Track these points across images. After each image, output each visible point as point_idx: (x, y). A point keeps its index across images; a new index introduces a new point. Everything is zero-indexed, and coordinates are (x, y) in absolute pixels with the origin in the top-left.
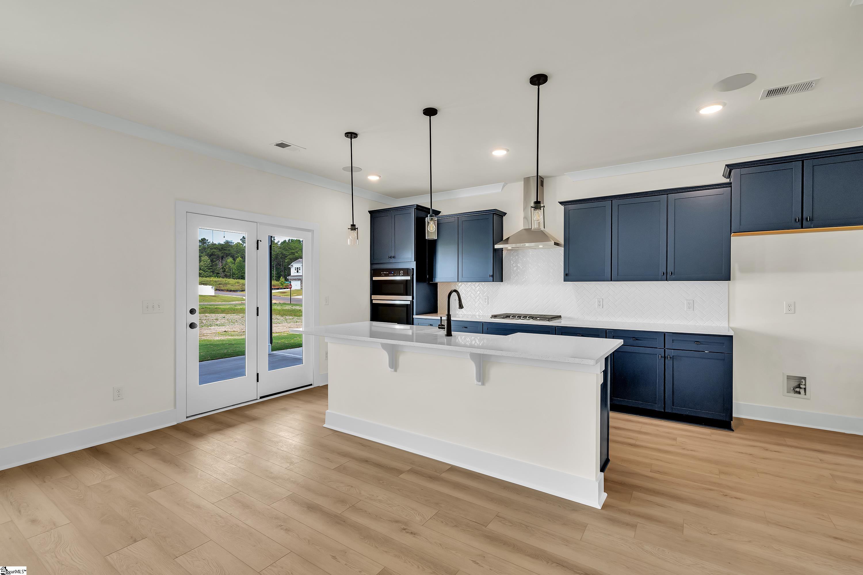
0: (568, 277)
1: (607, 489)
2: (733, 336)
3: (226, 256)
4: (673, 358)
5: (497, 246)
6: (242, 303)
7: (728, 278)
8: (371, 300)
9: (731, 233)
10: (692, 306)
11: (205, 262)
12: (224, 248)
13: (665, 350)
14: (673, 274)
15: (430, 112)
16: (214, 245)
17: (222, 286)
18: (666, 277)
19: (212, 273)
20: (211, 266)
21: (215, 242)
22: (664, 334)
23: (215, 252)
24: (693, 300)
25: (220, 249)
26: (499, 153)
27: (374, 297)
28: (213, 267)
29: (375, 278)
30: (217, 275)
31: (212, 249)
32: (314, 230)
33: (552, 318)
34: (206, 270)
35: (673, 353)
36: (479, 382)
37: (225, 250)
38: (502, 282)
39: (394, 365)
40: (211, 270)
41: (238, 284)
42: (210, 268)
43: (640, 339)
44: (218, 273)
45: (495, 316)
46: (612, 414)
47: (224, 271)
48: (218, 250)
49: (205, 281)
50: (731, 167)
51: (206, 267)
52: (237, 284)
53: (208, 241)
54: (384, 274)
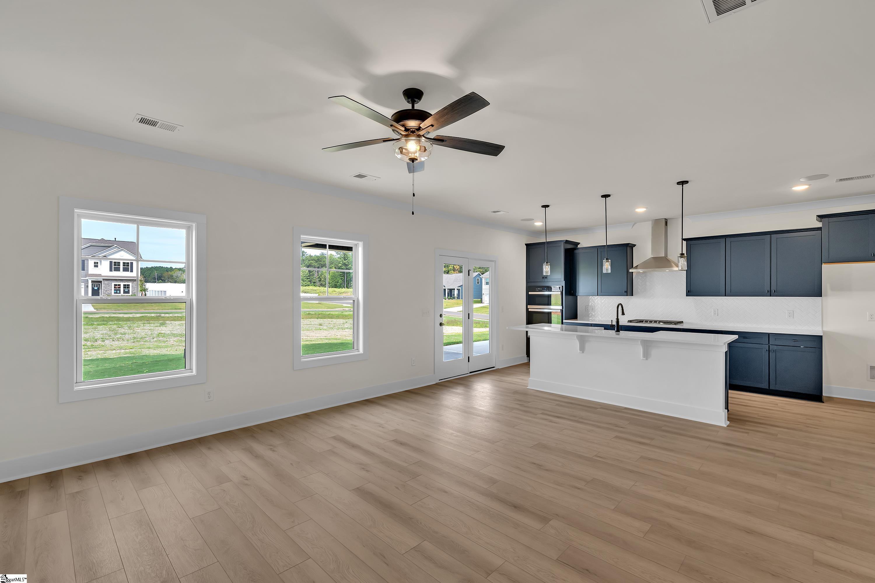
0: (690, 293)
1: (729, 419)
2: (822, 336)
3: (322, 267)
4: (775, 351)
5: (631, 271)
6: (343, 310)
7: (820, 295)
8: (527, 309)
9: (822, 264)
10: (792, 316)
11: (304, 273)
12: (320, 259)
13: (769, 346)
14: (776, 292)
15: (606, 196)
16: (310, 256)
17: (322, 294)
18: (770, 294)
19: (309, 282)
20: (309, 276)
21: (312, 255)
22: (769, 334)
23: (313, 263)
24: (793, 311)
25: (316, 261)
26: (641, 210)
27: (529, 307)
28: (311, 277)
29: (530, 293)
30: (314, 284)
31: (309, 260)
32: (496, 261)
33: (677, 323)
34: (304, 280)
35: (775, 348)
36: (644, 358)
37: (320, 261)
38: (633, 296)
39: (582, 349)
40: (309, 280)
41: (336, 293)
42: (307, 278)
43: (749, 338)
44: (314, 283)
45: (630, 321)
46: (729, 391)
47: (320, 281)
48: (315, 261)
49: (306, 290)
50: (821, 217)
51: (304, 276)
52: (334, 293)
53: (307, 254)
54: (538, 290)
